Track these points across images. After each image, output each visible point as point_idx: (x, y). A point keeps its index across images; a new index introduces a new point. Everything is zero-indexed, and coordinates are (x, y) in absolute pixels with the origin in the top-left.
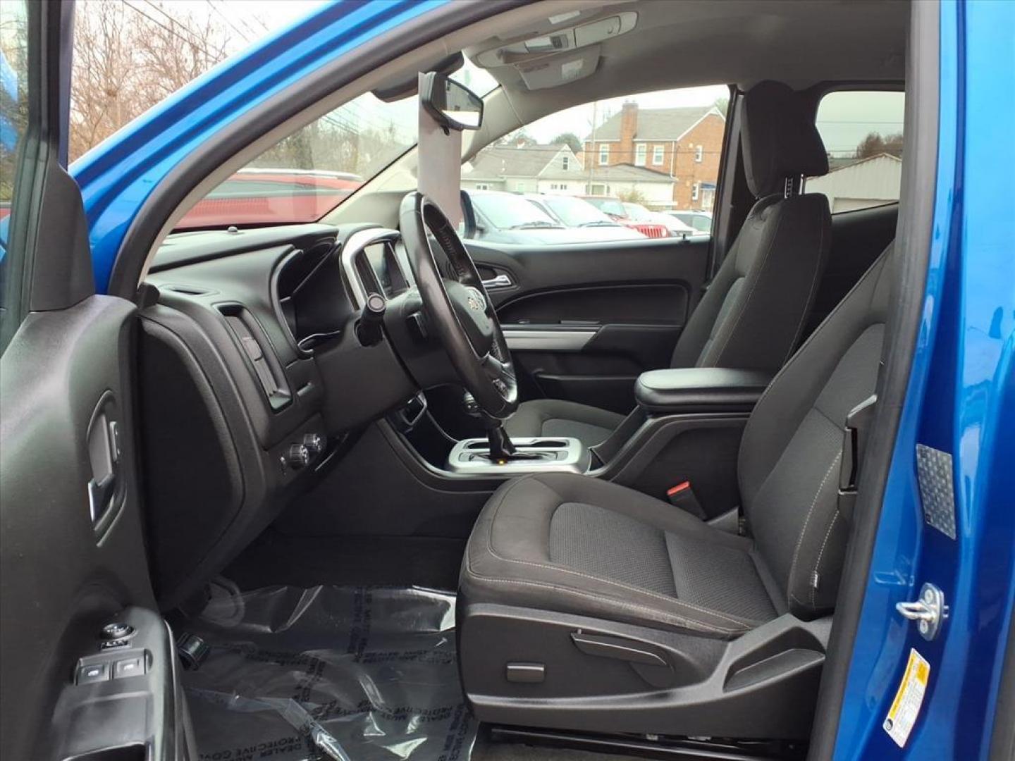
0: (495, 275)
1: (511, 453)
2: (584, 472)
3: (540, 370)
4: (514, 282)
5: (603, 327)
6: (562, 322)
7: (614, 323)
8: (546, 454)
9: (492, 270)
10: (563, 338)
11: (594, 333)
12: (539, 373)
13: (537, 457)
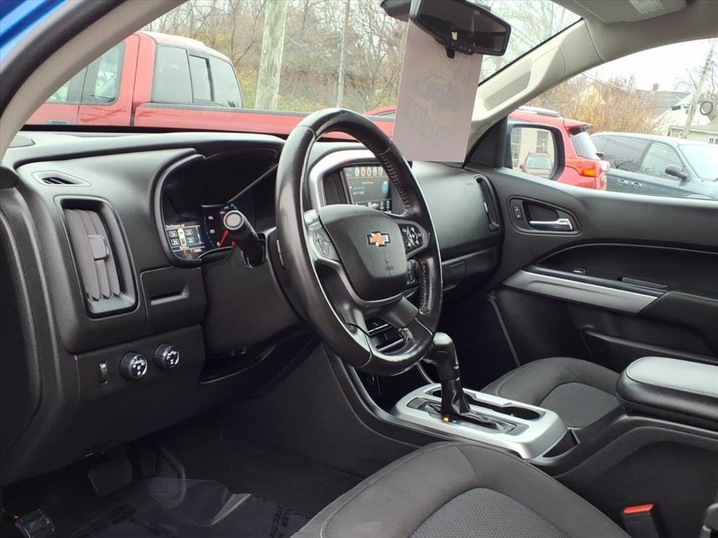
0: (557, 217)
1: (461, 412)
2: (535, 456)
3: (591, 326)
4: (575, 227)
5: (668, 294)
6: (624, 279)
7: (682, 291)
8: (502, 423)
9: (555, 211)
10: (622, 297)
11: (656, 298)
12: (589, 329)
13: (489, 425)
